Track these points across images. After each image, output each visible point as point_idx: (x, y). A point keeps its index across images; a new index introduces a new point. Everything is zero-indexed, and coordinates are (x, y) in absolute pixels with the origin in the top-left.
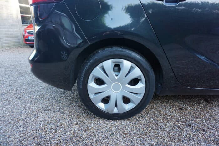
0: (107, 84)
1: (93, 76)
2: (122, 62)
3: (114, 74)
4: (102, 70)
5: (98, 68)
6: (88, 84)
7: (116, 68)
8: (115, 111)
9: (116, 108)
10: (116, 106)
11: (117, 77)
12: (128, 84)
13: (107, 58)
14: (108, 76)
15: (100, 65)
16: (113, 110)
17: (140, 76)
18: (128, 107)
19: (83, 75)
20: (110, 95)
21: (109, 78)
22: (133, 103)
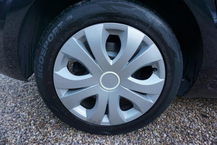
0: (92, 74)
1: (66, 56)
2: (125, 32)
3: (106, 55)
4: (84, 46)
5: (74, 40)
6: (55, 72)
7: (112, 44)
8: (105, 121)
9: (106, 116)
10: (107, 112)
11: (112, 61)
12: (132, 76)
13: (95, 19)
14: (94, 58)
15: (80, 34)
16: (100, 121)
17: (157, 63)
18: (128, 116)
19: (43, 53)
20: (97, 94)
21: (96, 62)
22: (138, 109)
